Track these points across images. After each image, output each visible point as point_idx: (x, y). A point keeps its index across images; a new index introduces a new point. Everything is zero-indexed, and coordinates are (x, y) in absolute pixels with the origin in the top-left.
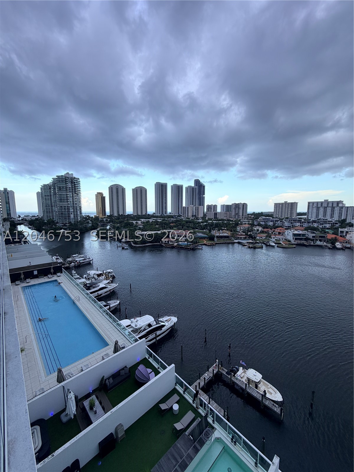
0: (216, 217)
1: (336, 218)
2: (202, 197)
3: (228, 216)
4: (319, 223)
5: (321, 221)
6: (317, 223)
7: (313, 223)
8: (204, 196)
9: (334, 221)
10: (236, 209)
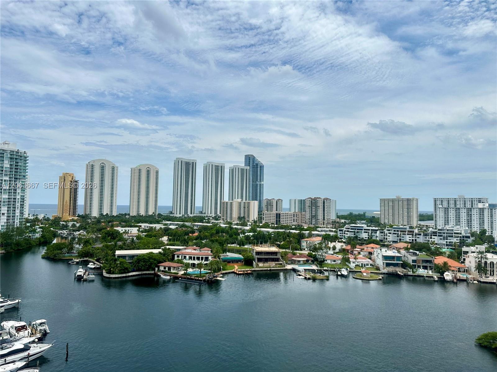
0: (279, 221)
1: (476, 228)
2: (259, 185)
3: (300, 220)
8: (261, 183)
9: (463, 234)
10: (312, 207)
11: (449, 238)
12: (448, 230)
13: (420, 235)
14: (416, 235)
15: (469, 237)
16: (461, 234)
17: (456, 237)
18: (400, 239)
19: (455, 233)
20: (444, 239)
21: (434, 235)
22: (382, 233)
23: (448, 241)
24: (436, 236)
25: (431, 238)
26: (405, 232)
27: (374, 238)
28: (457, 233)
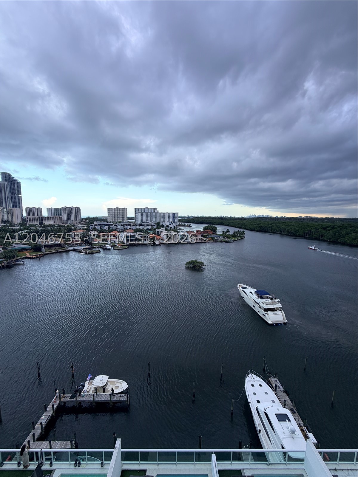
0: (42, 222)
1: (154, 221)
2: (17, 197)
3: (58, 221)
4: (144, 226)
5: (145, 224)
6: (143, 226)
7: (139, 226)
8: (19, 195)
9: (153, 224)
10: (67, 213)
11: (147, 226)
12: (146, 223)
13: (134, 225)
14: (132, 226)
15: (155, 226)
16: (152, 224)
17: (150, 226)
18: (125, 228)
19: (149, 224)
20: (145, 227)
21: (140, 226)
22: (115, 226)
23: (147, 228)
24: (141, 226)
25: (139, 227)
26: (127, 224)
27: (111, 229)
28: (150, 224)
